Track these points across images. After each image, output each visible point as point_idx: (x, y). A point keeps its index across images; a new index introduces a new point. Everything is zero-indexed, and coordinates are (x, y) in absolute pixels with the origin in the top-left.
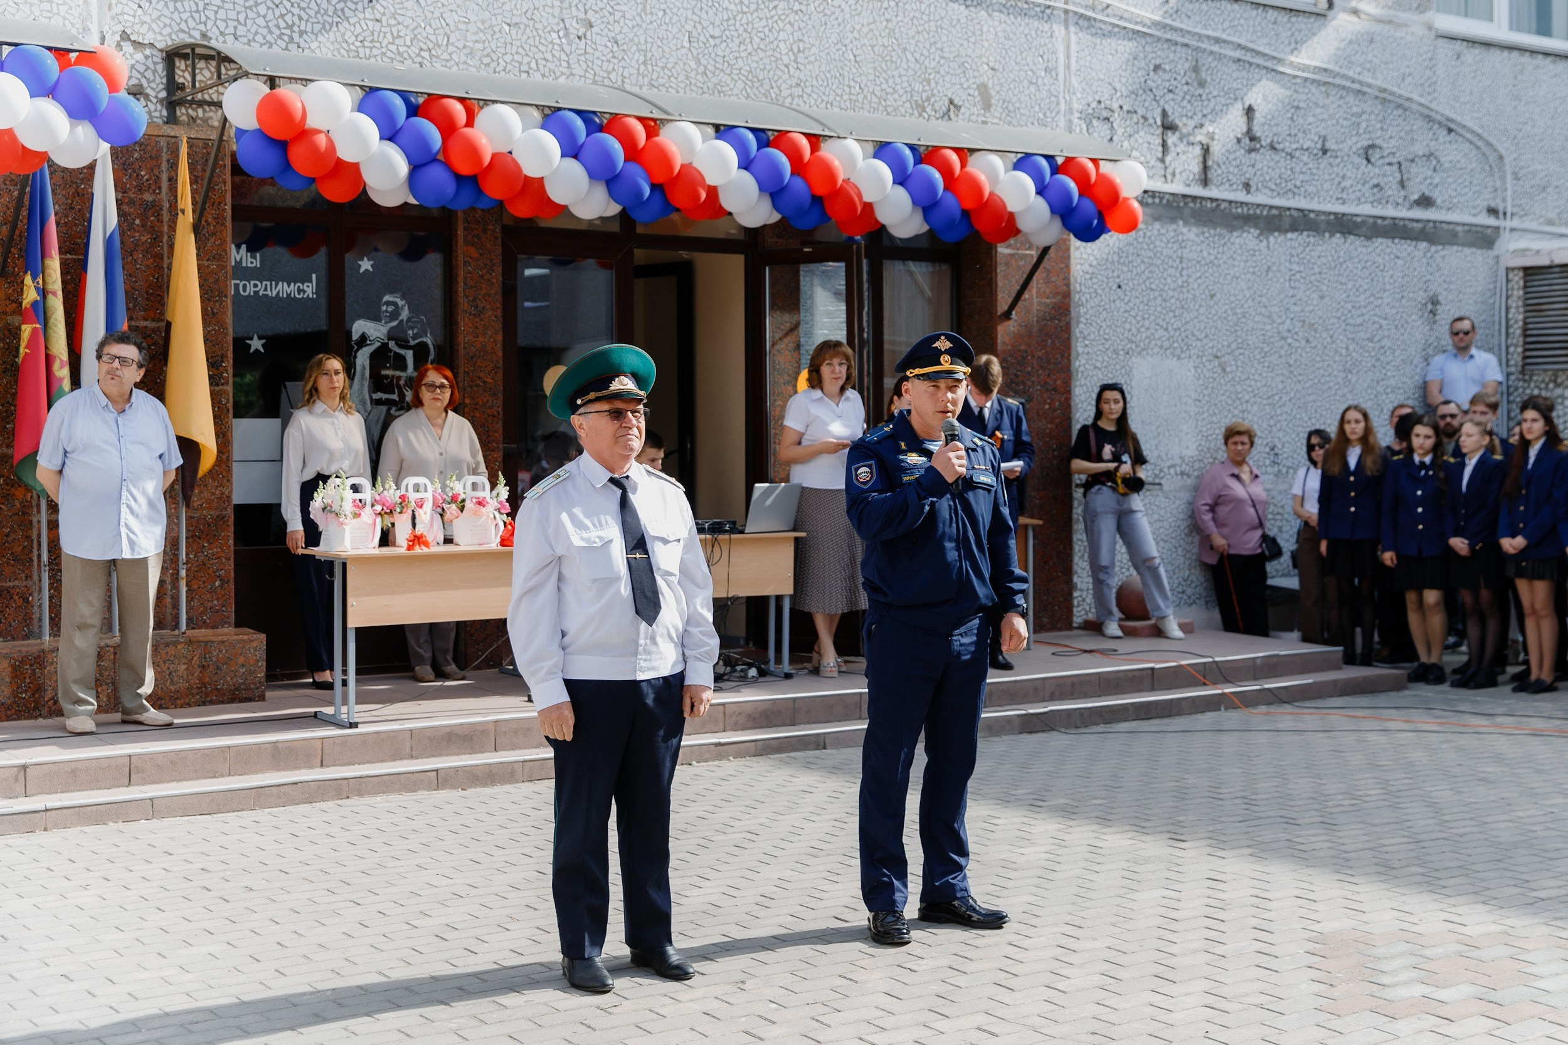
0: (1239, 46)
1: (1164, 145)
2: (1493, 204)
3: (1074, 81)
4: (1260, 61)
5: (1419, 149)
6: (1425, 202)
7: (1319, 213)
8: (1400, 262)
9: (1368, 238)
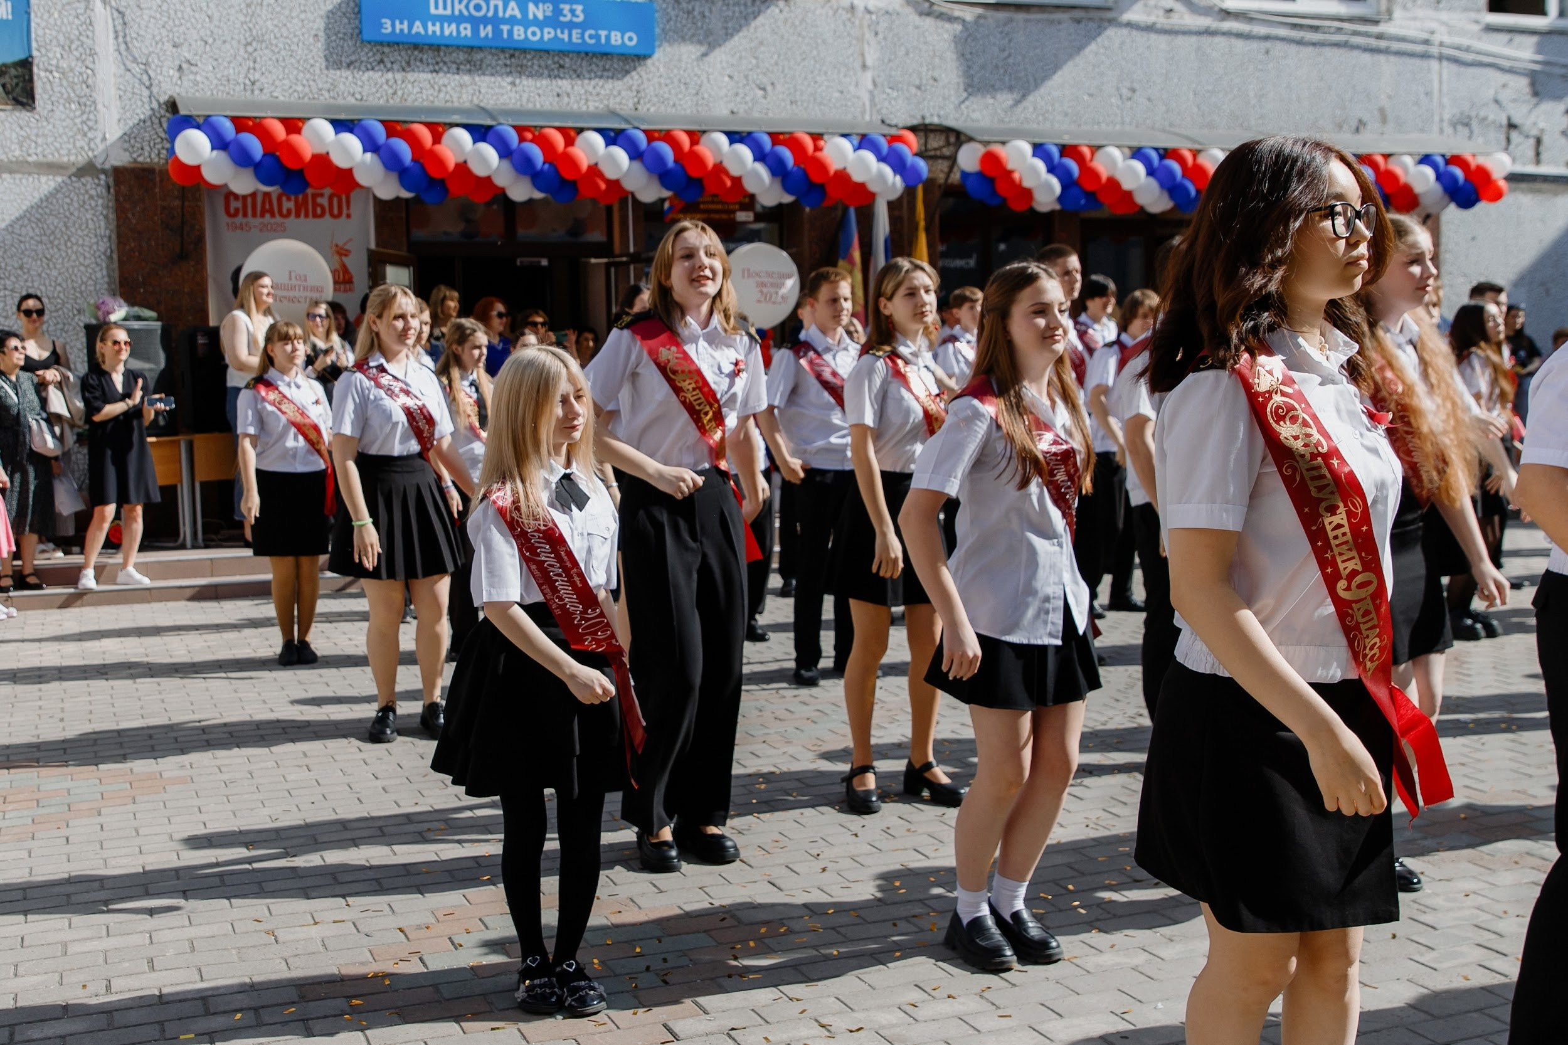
0: (1564, 65)
1: (1508, 140)
3: (1445, 100)
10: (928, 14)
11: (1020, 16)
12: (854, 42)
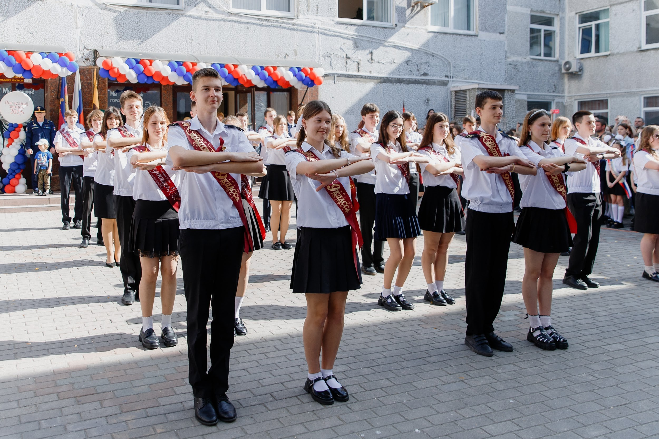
0: (369, 37)
1: (346, 62)
2: (447, 75)
3: (320, 48)
4: (375, 41)
5: (424, 61)
6: (425, 74)
7: (392, 78)
8: (417, 90)
9: (408, 84)
10: (105, 9)
11: (144, 11)
12: (73, 18)
